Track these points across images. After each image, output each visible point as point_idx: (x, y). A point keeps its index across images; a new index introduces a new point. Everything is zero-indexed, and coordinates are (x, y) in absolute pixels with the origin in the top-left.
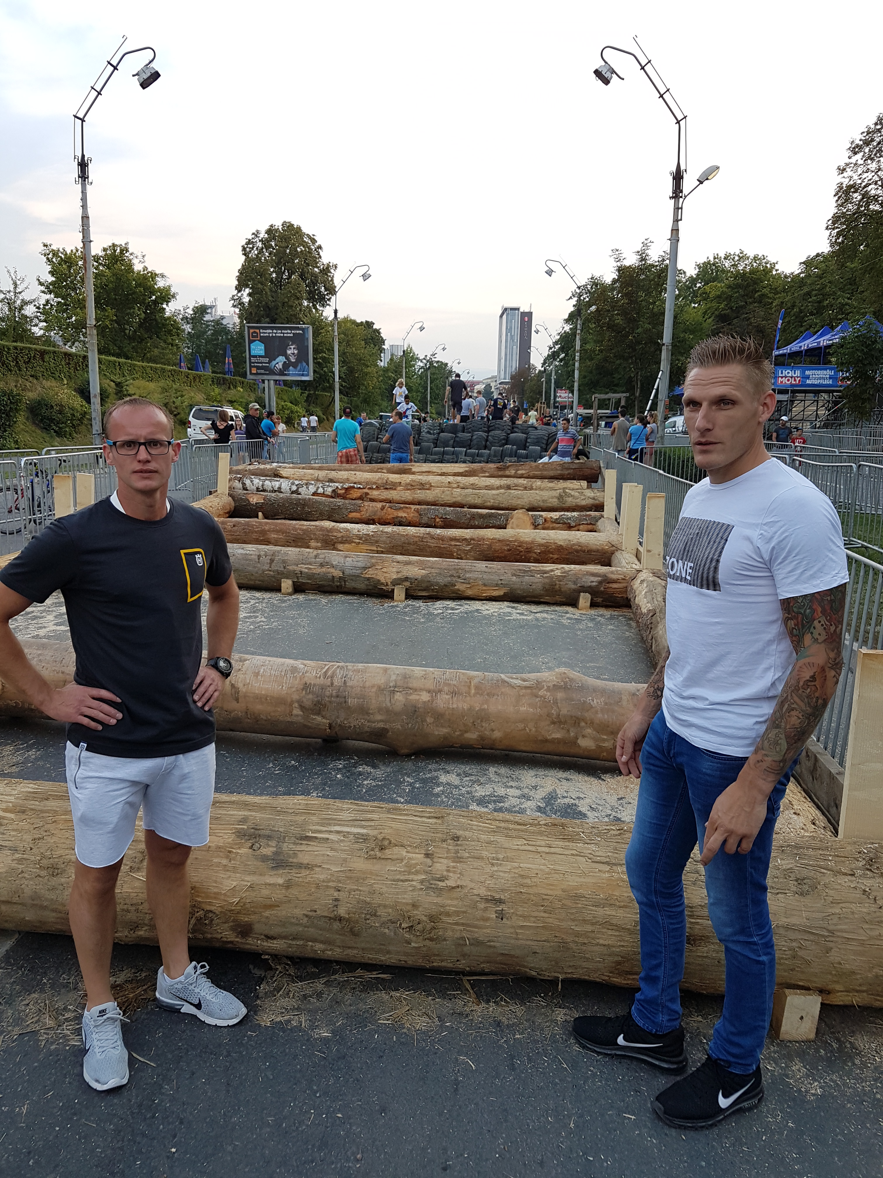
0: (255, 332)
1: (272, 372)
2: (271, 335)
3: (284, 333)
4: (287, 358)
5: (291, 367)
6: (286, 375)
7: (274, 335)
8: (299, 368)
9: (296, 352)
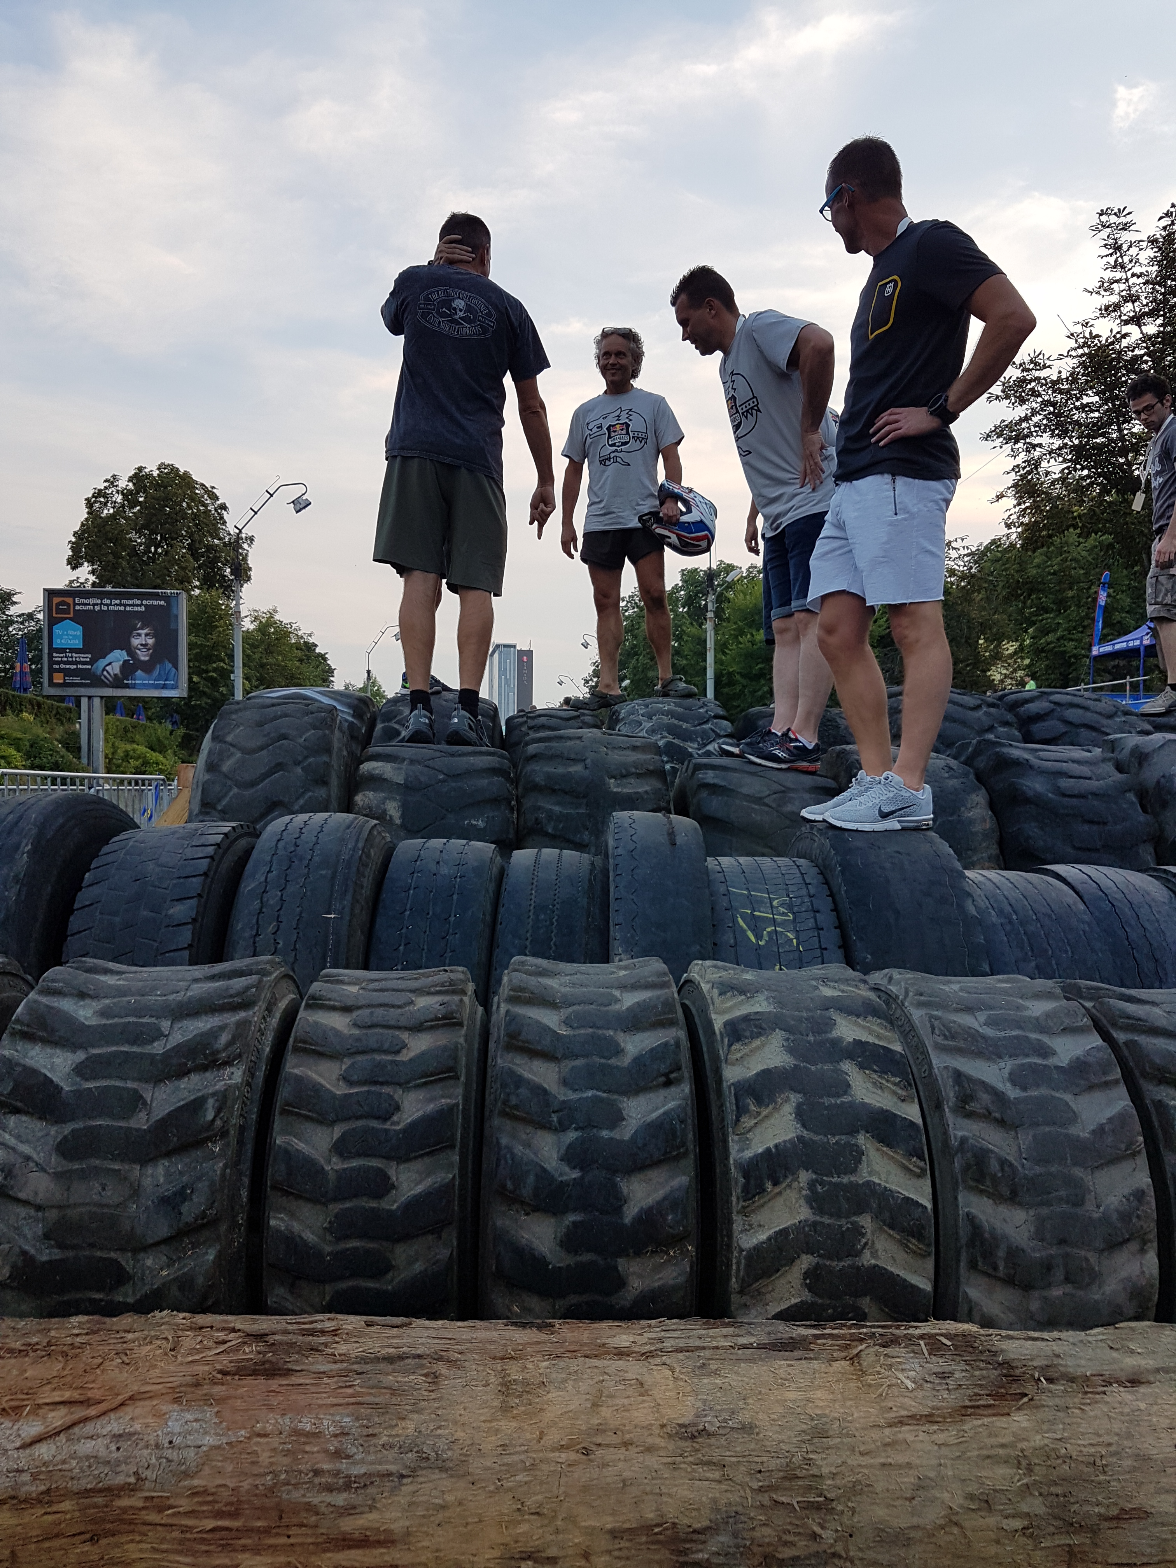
0: (63, 603)
1: (97, 681)
2: (97, 608)
3: (125, 605)
4: (131, 652)
5: (139, 673)
6: (127, 686)
7: (105, 608)
8: (156, 673)
9: (151, 641)
